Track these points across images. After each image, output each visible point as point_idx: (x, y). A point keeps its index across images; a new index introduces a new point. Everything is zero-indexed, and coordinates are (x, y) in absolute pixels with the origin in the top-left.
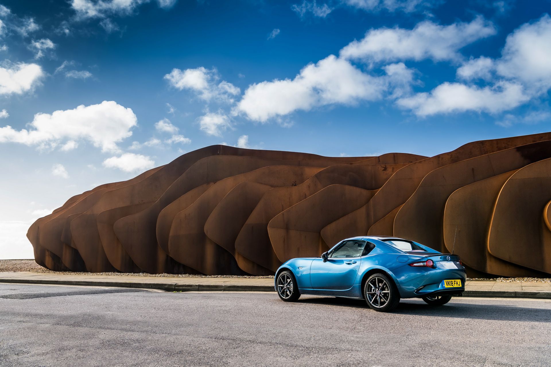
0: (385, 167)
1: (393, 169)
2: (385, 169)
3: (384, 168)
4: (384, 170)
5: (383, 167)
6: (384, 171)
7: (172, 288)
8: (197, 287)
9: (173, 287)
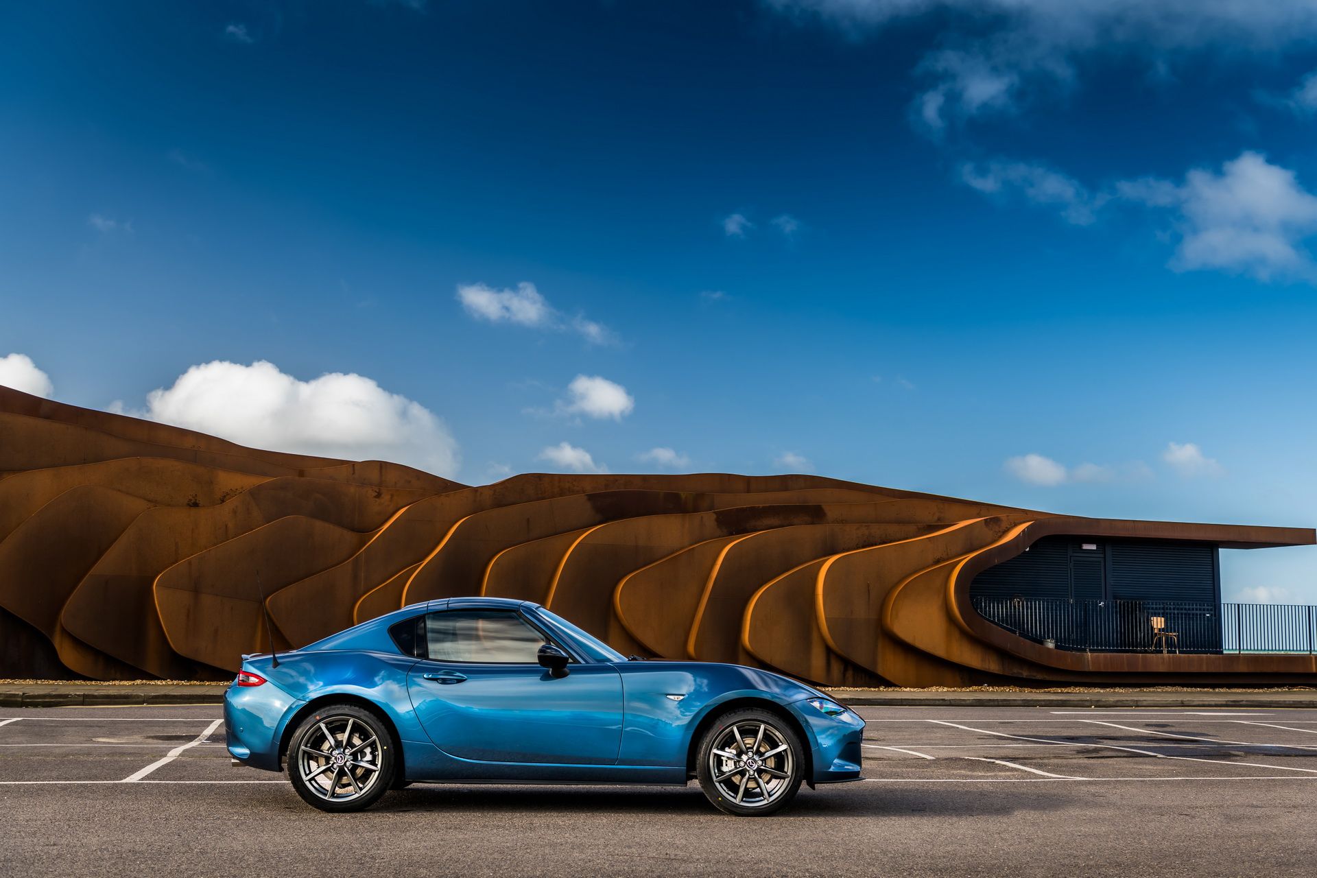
0: (378, 491)
1: (392, 496)
2: (379, 495)
3: (376, 494)
4: (376, 497)
5: (376, 491)
6: (377, 499)
7: (16, 701)
8: (81, 699)
9: (20, 699)
